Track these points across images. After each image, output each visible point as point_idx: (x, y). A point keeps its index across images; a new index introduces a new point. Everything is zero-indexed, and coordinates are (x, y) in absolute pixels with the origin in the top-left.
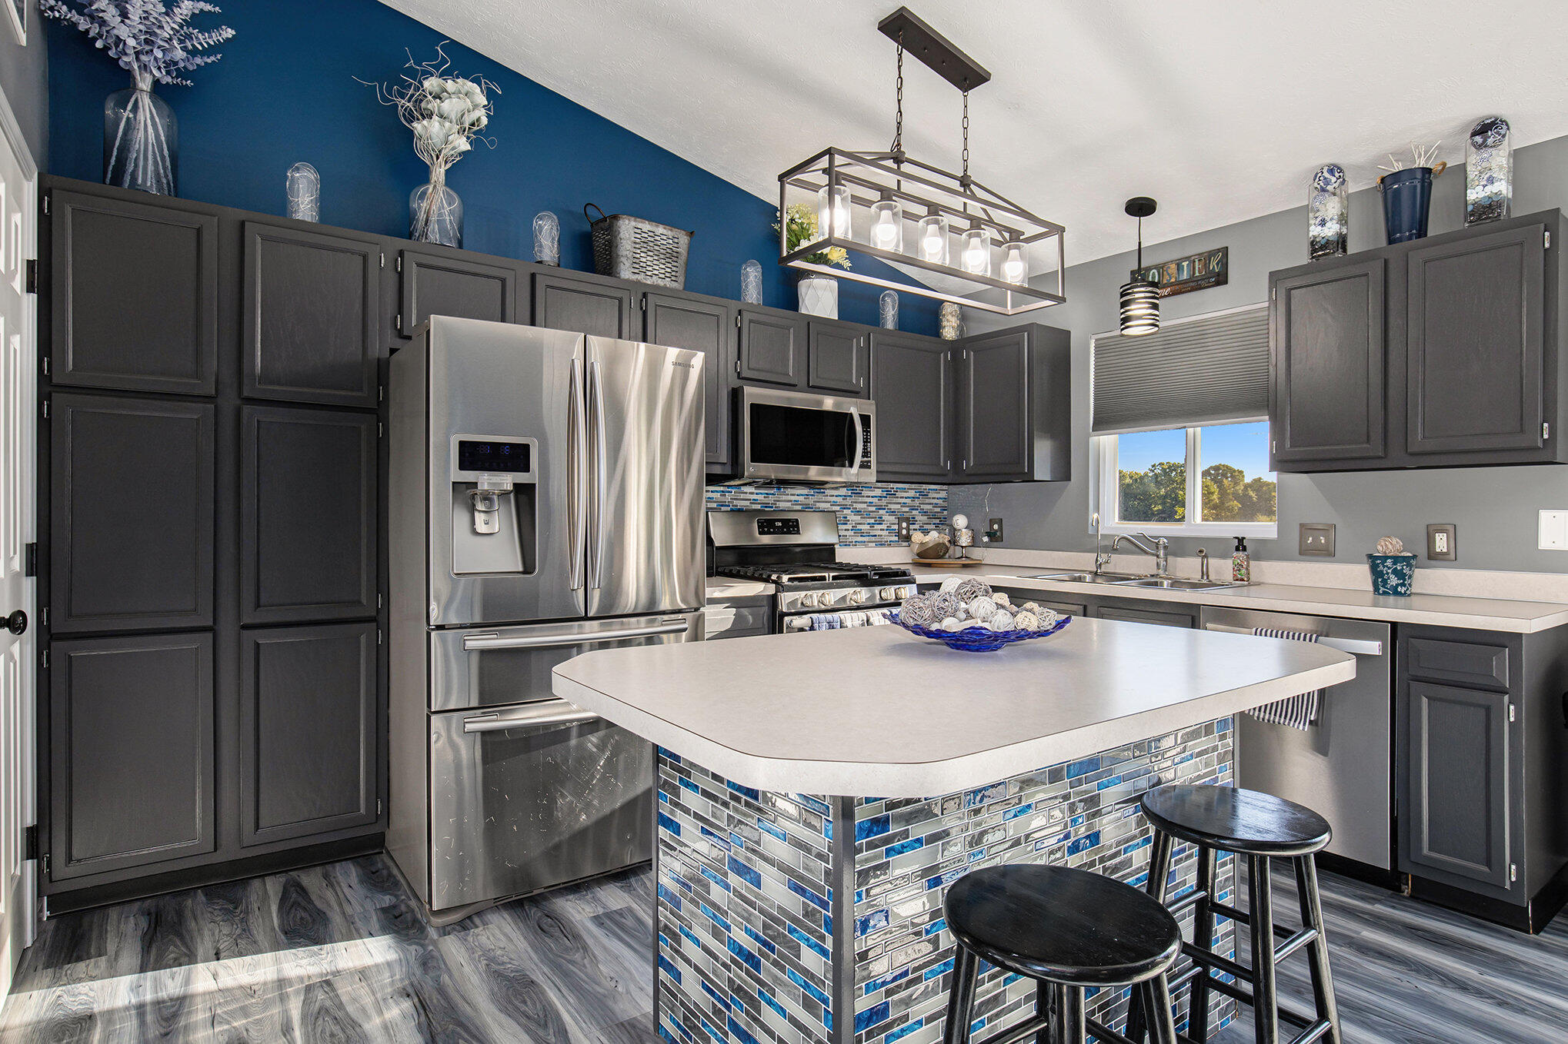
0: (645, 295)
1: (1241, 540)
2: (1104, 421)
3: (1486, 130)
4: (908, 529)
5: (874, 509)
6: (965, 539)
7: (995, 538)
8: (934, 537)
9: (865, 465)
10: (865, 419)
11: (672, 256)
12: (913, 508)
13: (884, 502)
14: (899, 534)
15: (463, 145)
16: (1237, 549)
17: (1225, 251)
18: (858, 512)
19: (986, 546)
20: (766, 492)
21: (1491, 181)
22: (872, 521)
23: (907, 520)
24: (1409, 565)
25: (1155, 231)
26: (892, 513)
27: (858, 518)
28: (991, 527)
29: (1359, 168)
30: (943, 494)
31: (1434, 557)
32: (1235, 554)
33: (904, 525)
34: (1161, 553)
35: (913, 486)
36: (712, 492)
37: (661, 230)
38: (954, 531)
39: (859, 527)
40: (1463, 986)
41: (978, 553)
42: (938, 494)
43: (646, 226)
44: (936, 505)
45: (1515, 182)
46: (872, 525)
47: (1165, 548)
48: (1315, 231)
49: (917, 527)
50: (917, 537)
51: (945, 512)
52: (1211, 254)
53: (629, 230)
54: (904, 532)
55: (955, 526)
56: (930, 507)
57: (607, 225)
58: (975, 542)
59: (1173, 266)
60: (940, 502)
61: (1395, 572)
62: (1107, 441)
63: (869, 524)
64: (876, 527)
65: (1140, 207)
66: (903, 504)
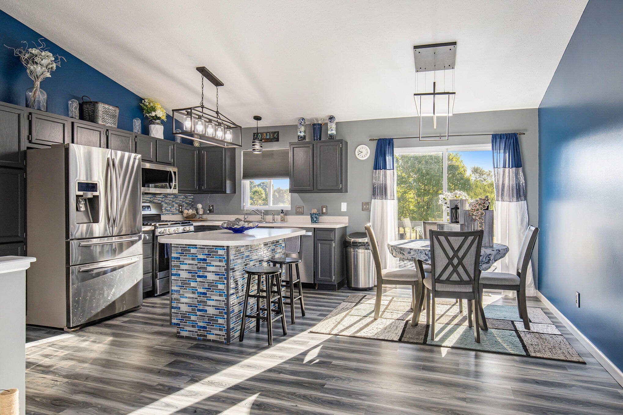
0: (107, 130)
1: (282, 210)
2: (246, 176)
3: (331, 118)
4: (182, 209)
5: (171, 202)
6: (201, 212)
7: (211, 211)
8: (191, 212)
9: (175, 188)
10: (175, 173)
11: (114, 116)
12: (183, 202)
13: (174, 200)
14: (179, 211)
15: (48, 75)
16: (281, 213)
17: (278, 132)
18: (166, 203)
19: (209, 214)
21: (332, 130)
23: (181, 206)
24: (318, 216)
25: (261, 124)
26: (177, 203)
27: (166, 205)
28: (210, 207)
29: (308, 120)
30: (192, 197)
31: (323, 214)
32: (281, 214)
33: (181, 207)
34: (262, 214)
35: (183, 194)
37: (111, 108)
38: (197, 210)
39: (167, 208)
41: (205, 217)
42: (191, 197)
43: (107, 106)
44: (190, 201)
45: (336, 131)
46: (171, 208)
47: (263, 213)
48: (299, 134)
49: (184, 208)
50: (186, 211)
51: (193, 203)
52: (275, 133)
53: (101, 108)
54: (181, 210)
55: (198, 208)
56: (188, 201)
57: (94, 104)
58: (204, 213)
59: (265, 134)
60: (191, 199)
61: (315, 217)
62: (247, 183)
64: (172, 208)
65: (257, 118)
66: (180, 201)
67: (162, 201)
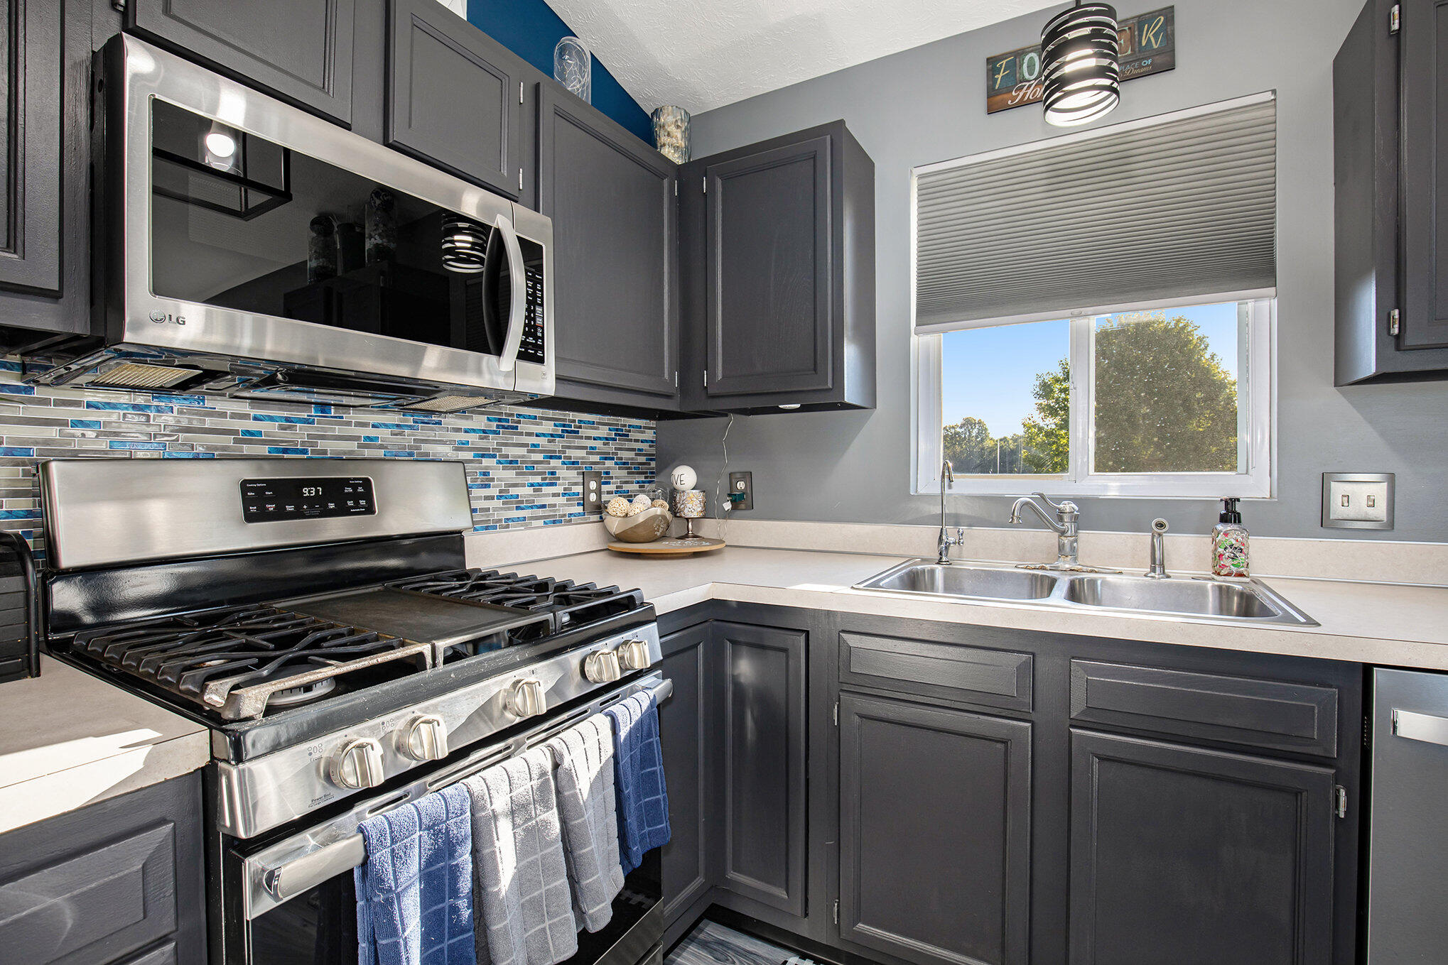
1: (1230, 504)
2: (938, 308)
4: (599, 492)
5: (540, 457)
6: (693, 506)
7: (740, 502)
8: (643, 506)
9: (531, 352)
10: (531, 251)
12: (607, 458)
13: (558, 445)
14: (583, 502)
16: (1224, 519)
17: (1169, 13)
18: (511, 463)
19: (727, 516)
20: (286, 414)
22: (538, 479)
23: (597, 475)
26: (572, 464)
27: (510, 475)
28: (732, 486)
30: (649, 435)
32: (1220, 527)
33: (593, 485)
34: (1068, 527)
35: (606, 419)
36: (89, 405)
38: (672, 497)
39: (513, 491)
41: (710, 528)
42: (642, 434)
44: (640, 452)
46: (537, 488)
47: (1075, 519)
49: (612, 487)
50: (617, 505)
51: (653, 464)
52: (1145, 19)
54: (593, 497)
55: (678, 486)
56: (632, 454)
60: (645, 446)
63: (532, 485)
64: (546, 490)
66: (593, 449)
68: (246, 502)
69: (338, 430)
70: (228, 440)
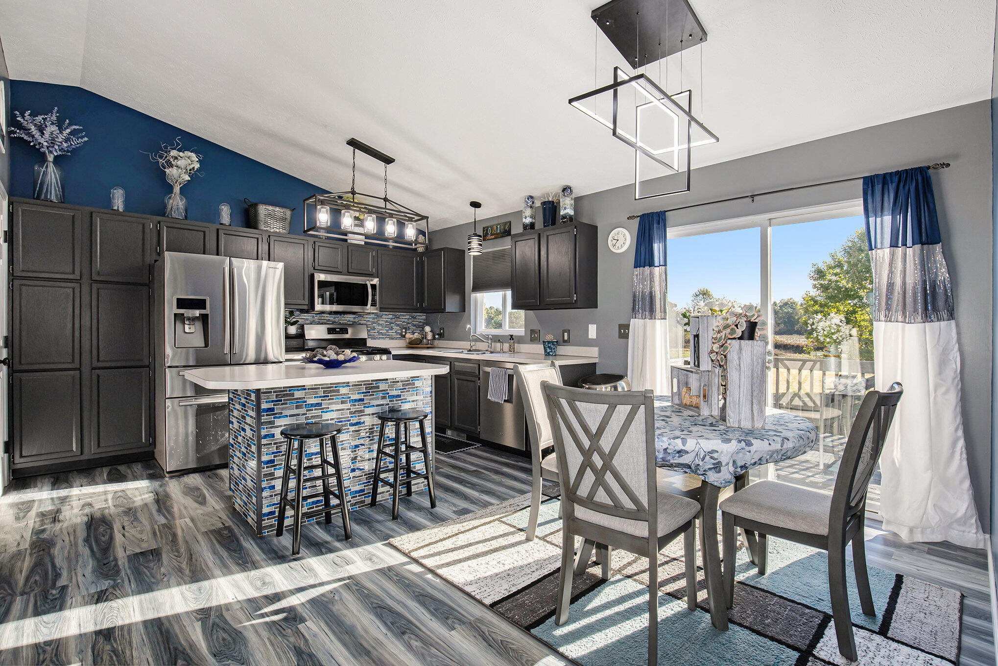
0: (269, 236)
1: (512, 336)
2: (477, 287)
3: (566, 189)
5: (388, 324)
6: (430, 337)
7: (442, 336)
8: (416, 336)
10: (373, 286)
11: (283, 219)
12: (408, 323)
13: (393, 321)
14: (401, 335)
15: (187, 178)
16: (511, 340)
17: (510, 222)
18: (380, 325)
19: (439, 339)
21: (565, 208)
22: (388, 329)
23: (405, 328)
24: (554, 345)
25: (482, 214)
26: (398, 325)
27: (380, 327)
28: (440, 331)
29: (539, 197)
31: (566, 342)
33: (404, 330)
34: (490, 341)
35: (408, 314)
37: (277, 209)
38: (425, 334)
39: (381, 331)
40: (516, 479)
41: (436, 342)
42: (421, 317)
43: (270, 208)
44: (420, 322)
45: (576, 210)
46: (387, 331)
47: (493, 339)
48: (524, 220)
49: (409, 331)
50: (408, 336)
51: (422, 325)
52: (506, 223)
53: (263, 210)
54: (404, 333)
55: (426, 331)
56: (417, 323)
57: (255, 206)
58: (434, 338)
59: (495, 227)
60: (422, 320)
61: (549, 347)
62: (479, 296)
64: (390, 331)
65: (476, 205)
66: (404, 322)
67: (374, 323)
68: (328, 331)
69: (343, 319)
70: (325, 321)
